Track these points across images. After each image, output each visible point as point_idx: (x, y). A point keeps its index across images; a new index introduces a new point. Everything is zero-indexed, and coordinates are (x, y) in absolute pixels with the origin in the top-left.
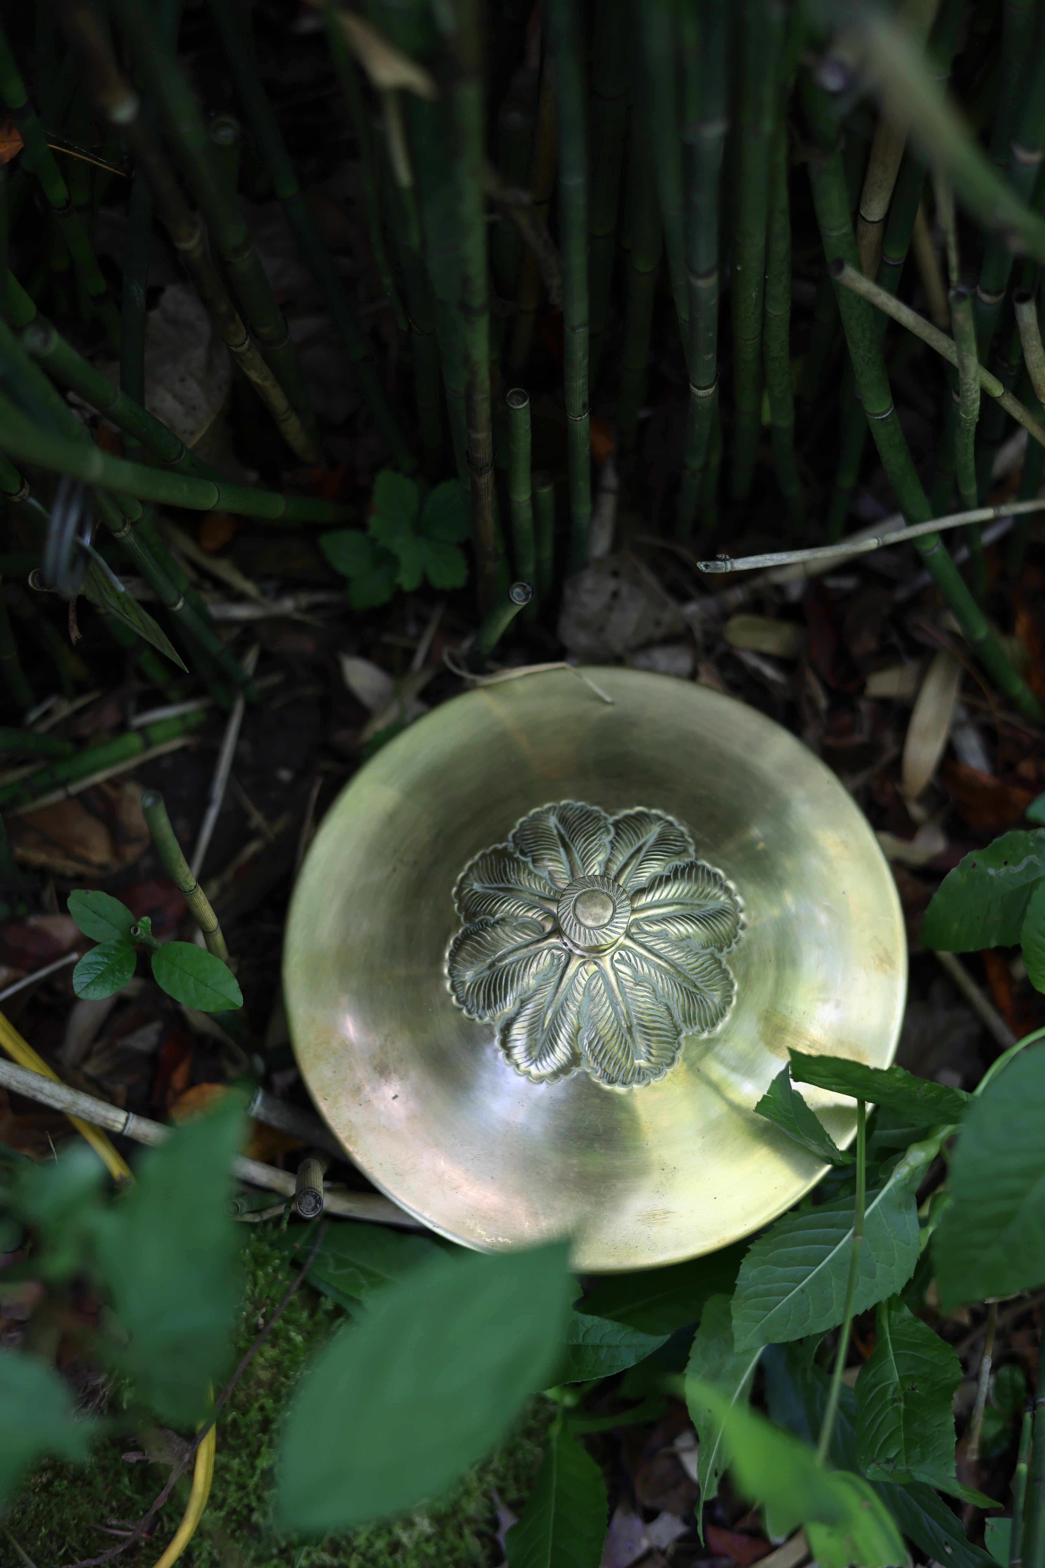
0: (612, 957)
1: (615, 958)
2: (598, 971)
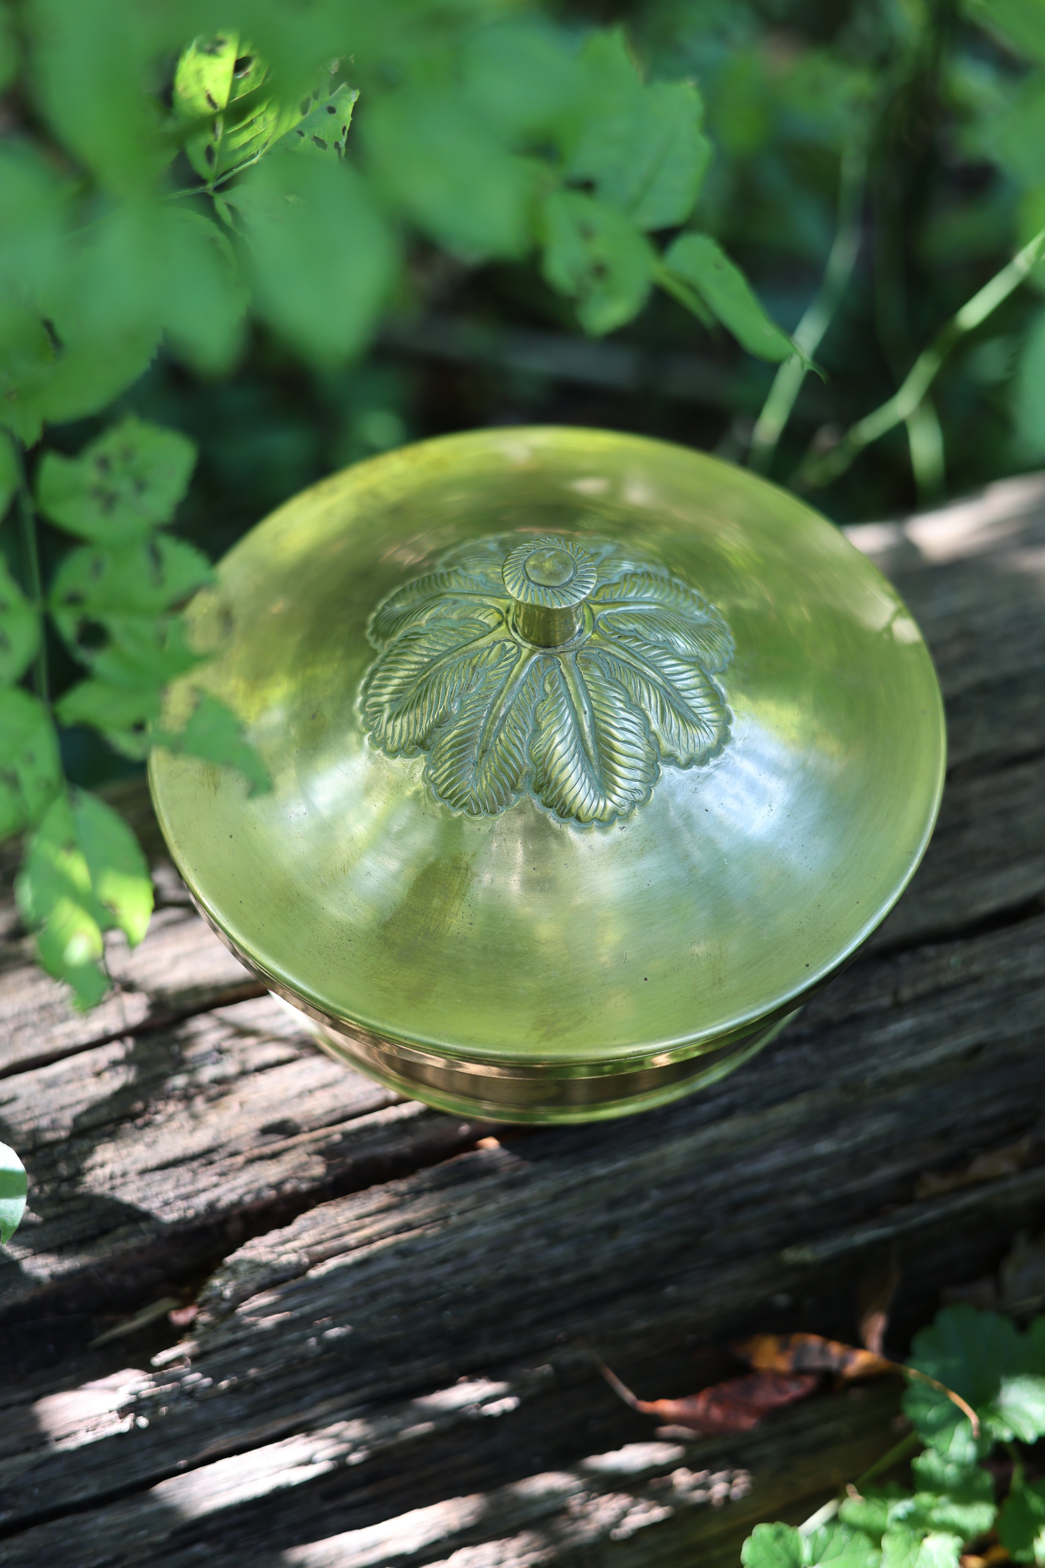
0: (508, 640)
1: (507, 644)
2: (490, 627)
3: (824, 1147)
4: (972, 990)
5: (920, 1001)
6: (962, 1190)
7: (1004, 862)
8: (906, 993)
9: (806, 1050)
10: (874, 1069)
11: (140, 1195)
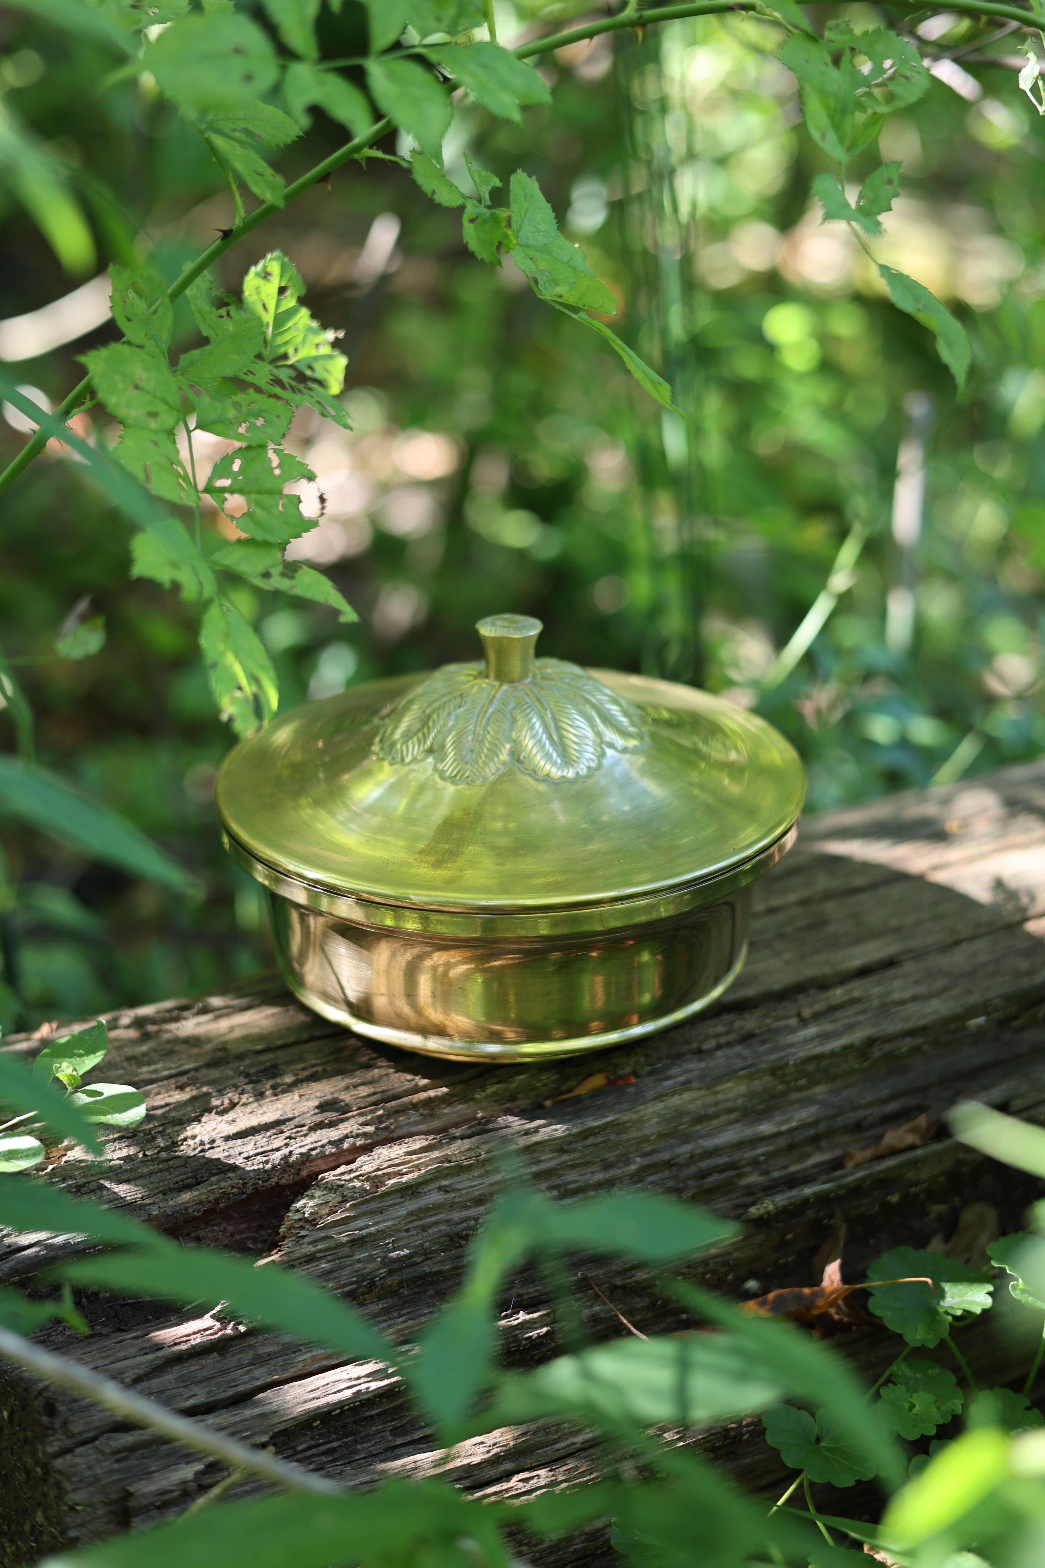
3: (765, 1128)
4: (856, 1008)
5: (817, 1016)
6: (880, 1157)
7: (860, 939)
8: (806, 1012)
9: (738, 1049)
10: (794, 1054)
11: (226, 1154)
